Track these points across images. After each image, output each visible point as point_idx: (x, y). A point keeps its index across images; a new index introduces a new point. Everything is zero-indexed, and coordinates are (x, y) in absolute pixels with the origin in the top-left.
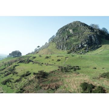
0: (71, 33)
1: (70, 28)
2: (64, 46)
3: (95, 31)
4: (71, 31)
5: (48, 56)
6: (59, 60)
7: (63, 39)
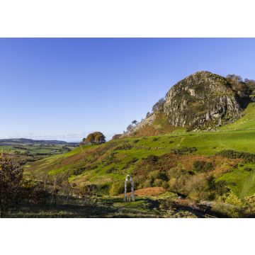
0: (192, 94)
1: (191, 87)
2: (182, 120)
3: (234, 88)
4: (192, 91)
5: (157, 137)
6: (171, 142)
7: (179, 107)
